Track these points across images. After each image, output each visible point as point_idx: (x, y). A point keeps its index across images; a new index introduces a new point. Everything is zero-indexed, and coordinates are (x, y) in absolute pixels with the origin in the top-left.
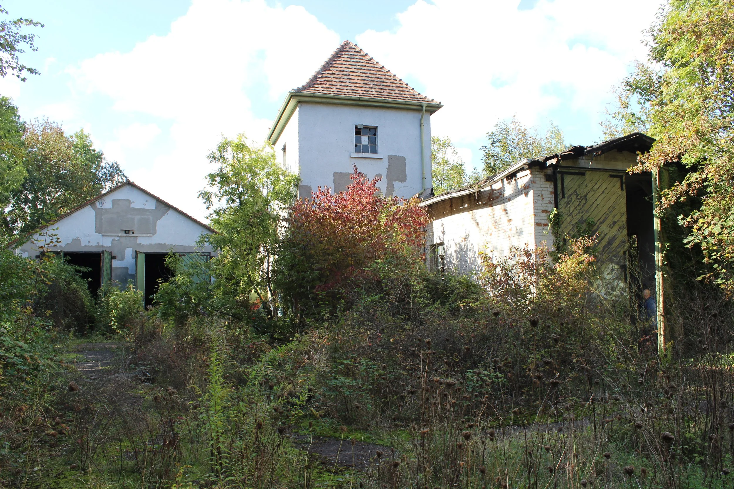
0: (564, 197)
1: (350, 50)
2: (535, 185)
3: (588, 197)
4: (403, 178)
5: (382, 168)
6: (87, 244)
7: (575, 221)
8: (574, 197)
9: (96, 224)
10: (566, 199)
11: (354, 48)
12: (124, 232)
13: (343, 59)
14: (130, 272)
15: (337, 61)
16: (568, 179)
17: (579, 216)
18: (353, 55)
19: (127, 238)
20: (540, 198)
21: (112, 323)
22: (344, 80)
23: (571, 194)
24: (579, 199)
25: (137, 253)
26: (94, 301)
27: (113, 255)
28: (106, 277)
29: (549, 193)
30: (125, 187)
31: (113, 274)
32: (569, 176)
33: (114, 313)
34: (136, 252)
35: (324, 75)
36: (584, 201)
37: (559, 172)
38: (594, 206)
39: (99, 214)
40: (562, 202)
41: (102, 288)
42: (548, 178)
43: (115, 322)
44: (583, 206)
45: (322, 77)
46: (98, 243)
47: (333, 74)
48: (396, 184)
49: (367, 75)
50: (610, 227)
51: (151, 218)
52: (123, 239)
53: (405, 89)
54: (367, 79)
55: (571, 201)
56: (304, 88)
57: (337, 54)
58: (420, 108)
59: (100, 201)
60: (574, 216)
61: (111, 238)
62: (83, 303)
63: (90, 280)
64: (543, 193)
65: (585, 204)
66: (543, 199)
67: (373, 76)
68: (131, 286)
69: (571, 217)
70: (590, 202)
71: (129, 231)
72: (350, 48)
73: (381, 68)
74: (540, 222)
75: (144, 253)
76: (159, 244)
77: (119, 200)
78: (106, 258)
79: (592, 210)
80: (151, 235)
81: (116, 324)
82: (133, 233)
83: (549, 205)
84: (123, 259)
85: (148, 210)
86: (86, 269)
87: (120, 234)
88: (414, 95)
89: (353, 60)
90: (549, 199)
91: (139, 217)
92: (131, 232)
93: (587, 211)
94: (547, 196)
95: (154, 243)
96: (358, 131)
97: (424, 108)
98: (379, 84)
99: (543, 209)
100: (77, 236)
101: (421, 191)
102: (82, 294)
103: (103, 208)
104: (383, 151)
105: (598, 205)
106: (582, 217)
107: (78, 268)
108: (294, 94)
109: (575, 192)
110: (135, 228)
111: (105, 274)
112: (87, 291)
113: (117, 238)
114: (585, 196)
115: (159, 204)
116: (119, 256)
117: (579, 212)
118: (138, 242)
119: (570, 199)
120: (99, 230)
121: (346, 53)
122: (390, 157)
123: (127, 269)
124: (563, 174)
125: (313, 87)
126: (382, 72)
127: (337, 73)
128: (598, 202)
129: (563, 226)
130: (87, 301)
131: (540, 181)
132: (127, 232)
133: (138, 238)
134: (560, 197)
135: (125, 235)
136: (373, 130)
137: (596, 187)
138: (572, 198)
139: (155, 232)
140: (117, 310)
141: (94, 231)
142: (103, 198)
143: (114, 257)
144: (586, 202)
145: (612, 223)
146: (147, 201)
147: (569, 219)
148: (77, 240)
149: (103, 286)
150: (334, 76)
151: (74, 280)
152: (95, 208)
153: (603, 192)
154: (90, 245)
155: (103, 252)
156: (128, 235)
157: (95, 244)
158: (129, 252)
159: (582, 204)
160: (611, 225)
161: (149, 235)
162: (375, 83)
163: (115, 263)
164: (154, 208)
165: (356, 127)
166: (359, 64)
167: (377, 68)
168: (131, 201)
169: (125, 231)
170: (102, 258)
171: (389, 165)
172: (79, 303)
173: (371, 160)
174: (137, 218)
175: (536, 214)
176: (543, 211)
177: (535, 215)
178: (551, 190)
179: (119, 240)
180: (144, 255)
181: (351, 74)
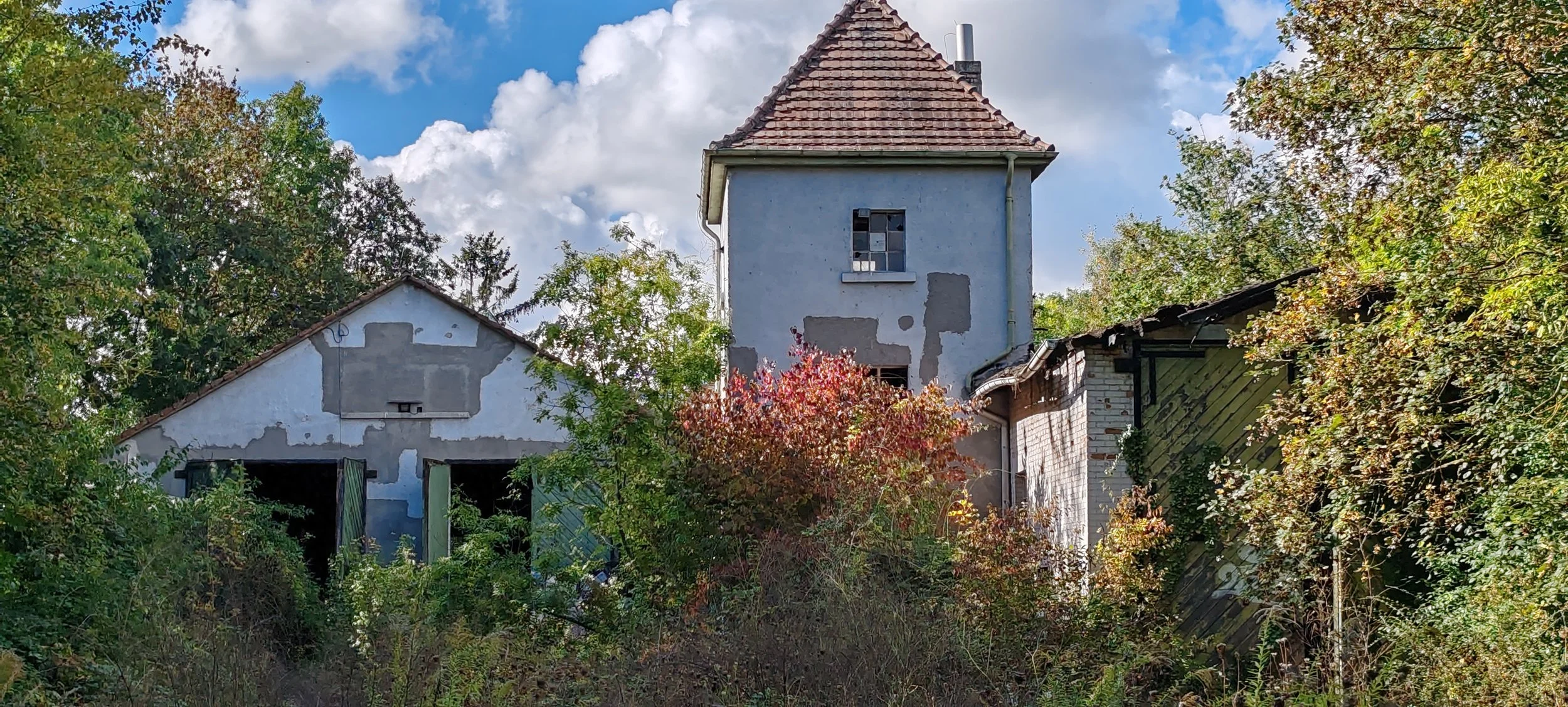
0: (1154, 402)
1: (868, 16)
2: (1092, 381)
3: (1210, 399)
4: (962, 325)
5: (915, 302)
6: (303, 440)
7: (1178, 448)
8: (1176, 403)
9: (324, 388)
10: (1158, 406)
11: (878, 10)
12: (396, 408)
13: (845, 44)
14: (411, 513)
15: (831, 50)
16: (1164, 367)
17: (1186, 439)
18: (872, 30)
19: (403, 422)
20: (1102, 406)
21: (358, 642)
22: (838, 104)
23: (1172, 395)
24: (1187, 404)
25: (426, 465)
26: (318, 590)
27: (370, 468)
28: (349, 528)
29: (1124, 394)
30: (399, 289)
31: (369, 518)
32: (1168, 359)
33: (361, 619)
34: (426, 461)
35: (794, 95)
36: (1200, 409)
37: (1145, 354)
38: (1223, 417)
39: (333, 362)
40: (1151, 412)
41: (339, 555)
42: (1120, 367)
43: (363, 641)
44: (1197, 418)
45: (788, 101)
46: (330, 437)
47: (814, 88)
48: (945, 337)
49: (895, 84)
50: (1258, 458)
51: (466, 371)
52: (394, 427)
53: (980, 115)
54: (893, 94)
55: (1169, 410)
56: (742, 135)
57: (834, 33)
58: (1002, 162)
59: (335, 328)
60: (1174, 437)
61: (364, 426)
62: (291, 592)
63: (308, 535)
64: (1108, 394)
65: (1201, 414)
66: (1109, 407)
67: (908, 84)
68: (406, 553)
69: (1169, 440)
70: (1212, 412)
71: (409, 404)
72: (867, 11)
73: (933, 60)
74: (1101, 451)
75: (448, 462)
76: (487, 438)
77: (384, 325)
78: (349, 477)
79: (1218, 425)
80: (466, 414)
81: (368, 645)
82: (420, 410)
83: (1122, 418)
84: (393, 478)
85: (458, 349)
86: (301, 512)
87: (386, 415)
88: (997, 129)
89: (869, 44)
90: (1123, 407)
91: (436, 367)
92: (414, 409)
93: (1206, 428)
94: (1117, 400)
95: (473, 437)
96: (861, 224)
97: (1011, 163)
98: (920, 105)
99: (1107, 426)
100: (278, 418)
101: (1005, 353)
102: (288, 570)
103: (342, 345)
104: (917, 266)
105: (1232, 415)
106: (1194, 441)
107: (280, 508)
108: (715, 153)
109: (1180, 390)
110: (425, 399)
111: (346, 519)
112: (302, 564)
113: (378, 425)
114: (1204, 398)
115: (485, 333)
116: (384, 472)
117: (1187, 431)
118: (433, 435)
119: (1167, 406)
120: (332, 404)
121: (857, 25)
122: (933, 278)
123: (404, 504)
124: (1152, 356)
125: (764, 128)
126: (934, 70)
127: (823, 84)
128: (1232, 409)
129: (1150, 459)
130: (302, 588)
131: (1104, 372)
132: (405, 408)
133: (433, 424)
134: (1146, 401)
135: (398, 415)
136: (895, 220)
137: (1230, 378)
138: (1171, 404)
139: (475, 408)
140: (369, 612)
141: (320, 405)
142: (343, 321)
143: (370, 475)
144: (1205, 410)
145: (1263, 450)
146: (455, 326)
147: (1163, 445)
148: (276, 432)
149: (342, 552)
150: (816, 94)
151: (272, 538)
152: (322, 348)
153: (1245, 389)
154: (309, 442)
155: (342, 462)
156: (406, 415)
157: (321, 440)
158: (409, 459)
159: (1194, 414)
160: (1261, 455)
161: (460, 414)
162: (910, 104)
163: (374, 490)
164: (472, 343)
165: (856, 213)
166: (883, 54)
167: (923, 60)
168: (415, 328)
169: (400, 405)
170: (340, 477)
171: (929, 296)
172: (282, 594)
173: (890, 286)
174: (430, 370)
175: (1093, 437)
176: (1108, 431)
177: (1089, 438)
178: (1127, 388)
179: (383, 429)
180: (448, 468)
181: (857, 84)
